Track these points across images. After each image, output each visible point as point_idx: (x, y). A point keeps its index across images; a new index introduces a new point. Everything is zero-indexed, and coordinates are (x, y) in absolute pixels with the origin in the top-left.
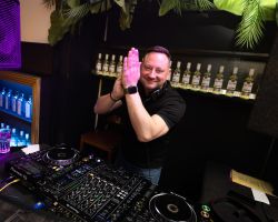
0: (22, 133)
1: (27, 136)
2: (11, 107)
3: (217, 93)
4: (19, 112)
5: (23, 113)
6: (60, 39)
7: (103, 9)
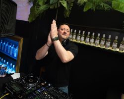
0: (11, 64)
1: (14, 66)
2: (7, 51)
3: (114, 50)
4: (11, 54)
5: (13, 55)
6: (34, 19)
7: (56, 7)
